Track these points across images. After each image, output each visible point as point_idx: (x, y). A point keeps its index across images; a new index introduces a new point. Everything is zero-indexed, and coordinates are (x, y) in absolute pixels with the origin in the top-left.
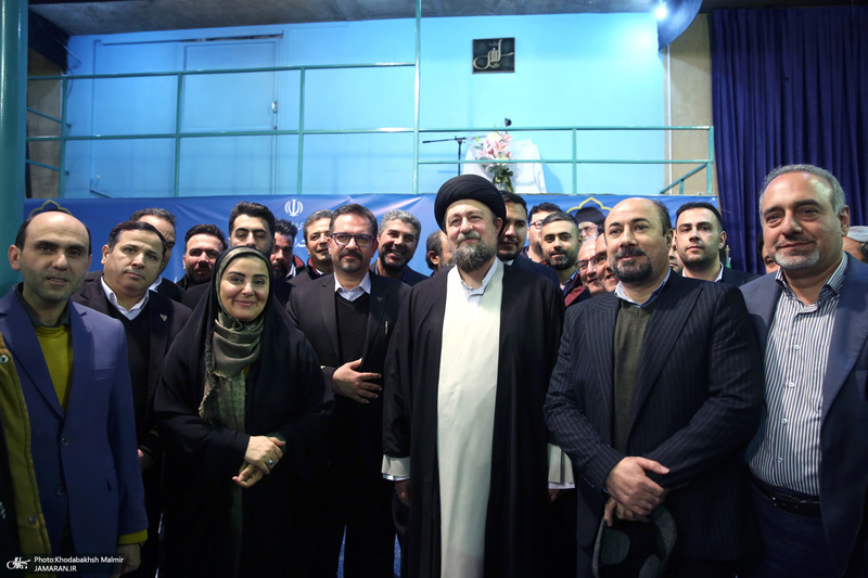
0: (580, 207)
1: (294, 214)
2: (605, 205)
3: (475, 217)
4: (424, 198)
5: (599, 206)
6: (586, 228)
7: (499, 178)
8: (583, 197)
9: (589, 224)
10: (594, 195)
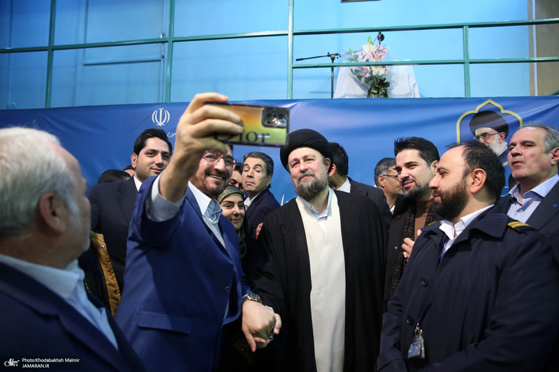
0: (476, 111)
1: (160, 124)
2: (505, 108)
3: (309, 160)
4: (299, 104)
5: (499, 109)
6: (484, 135)
7: (376, 88)
8: (481, 100)
9: (488, 130)
10: (491, 98)
